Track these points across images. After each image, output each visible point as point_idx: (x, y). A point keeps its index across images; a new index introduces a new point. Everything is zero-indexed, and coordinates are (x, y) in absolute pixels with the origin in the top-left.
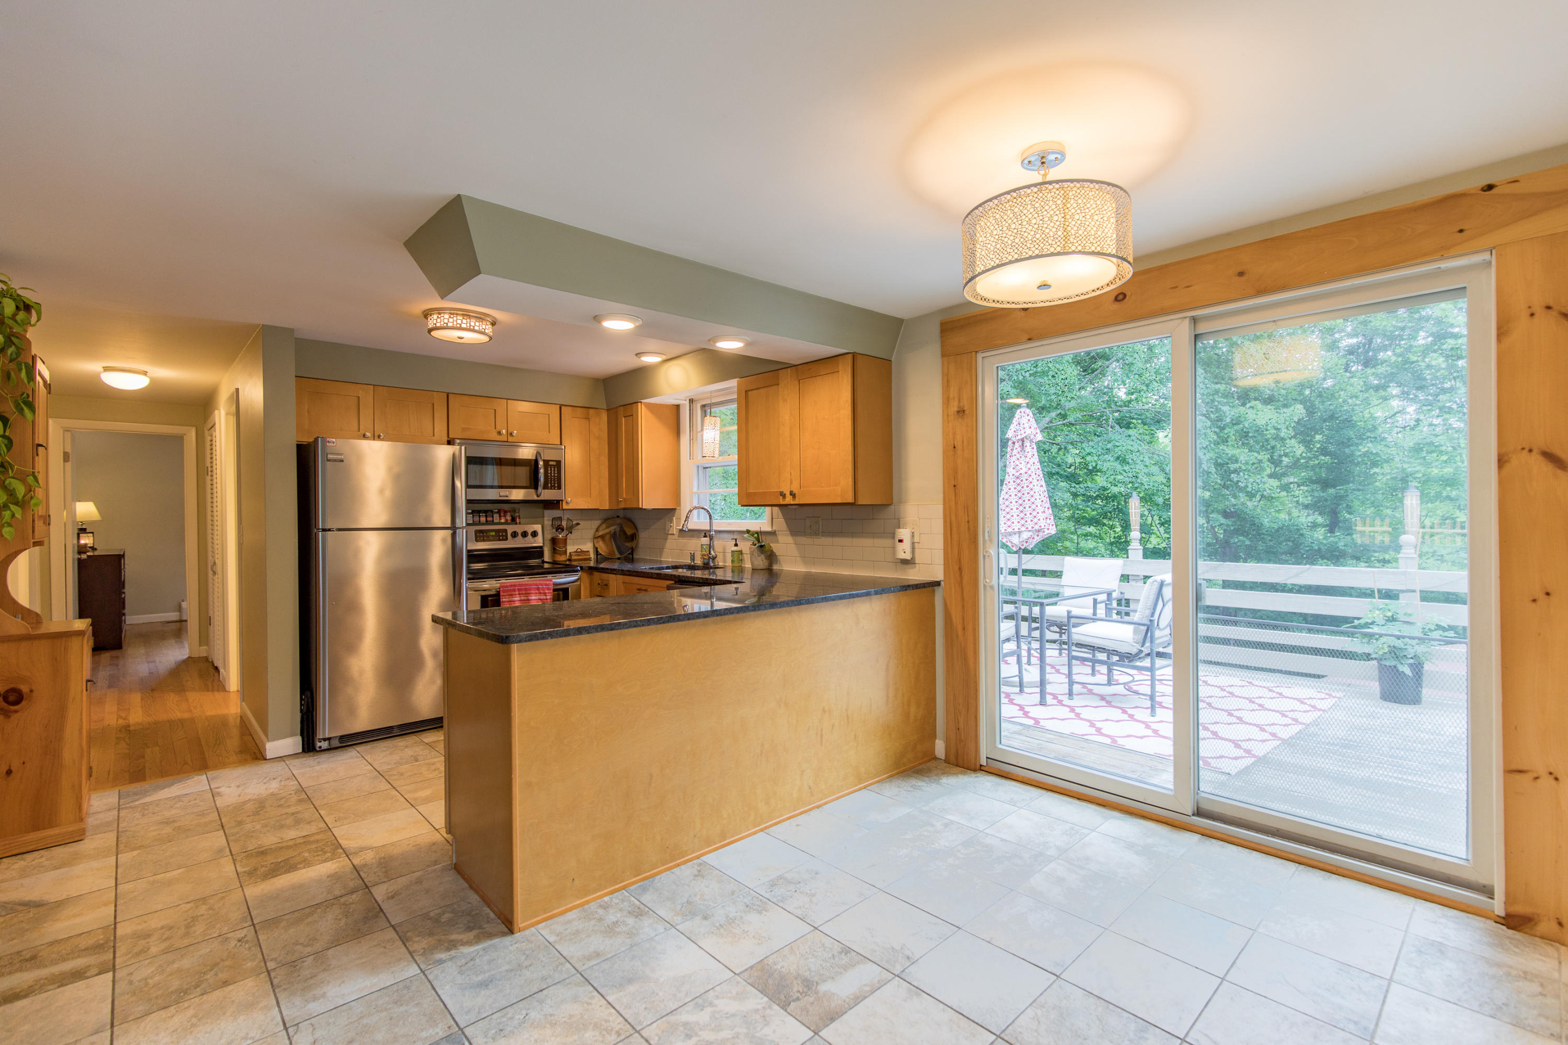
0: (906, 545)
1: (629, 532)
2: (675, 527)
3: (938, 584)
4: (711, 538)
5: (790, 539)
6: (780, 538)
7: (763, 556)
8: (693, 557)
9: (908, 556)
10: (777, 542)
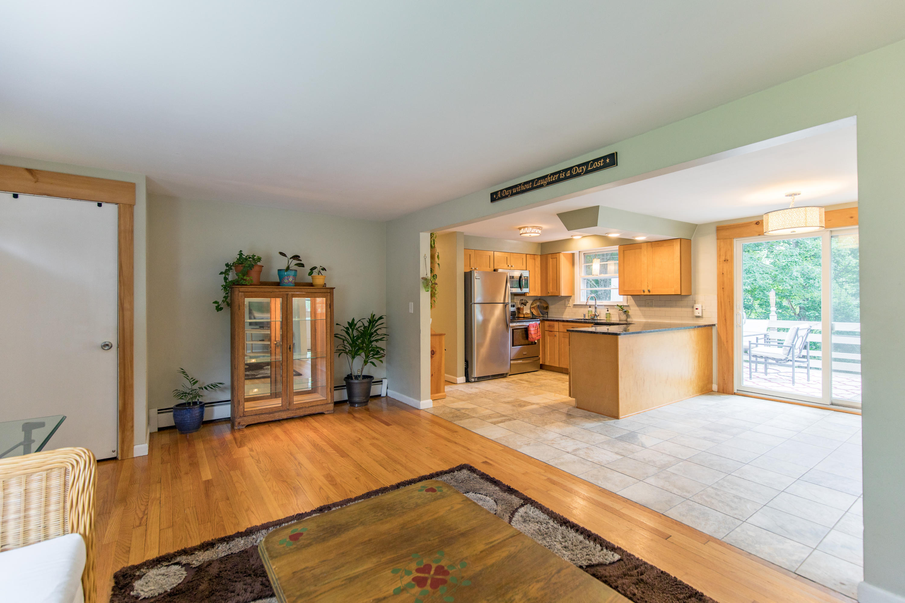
0: (700, 310)
1: (545, 306)
2: (571, 304)
3: (714, 325)
4: (596, 308)
5: (637, 308)
6: (632, 308)
7: (625, 315)
8: (585, 315)
9: (700, 315)
10: (630, 309)
